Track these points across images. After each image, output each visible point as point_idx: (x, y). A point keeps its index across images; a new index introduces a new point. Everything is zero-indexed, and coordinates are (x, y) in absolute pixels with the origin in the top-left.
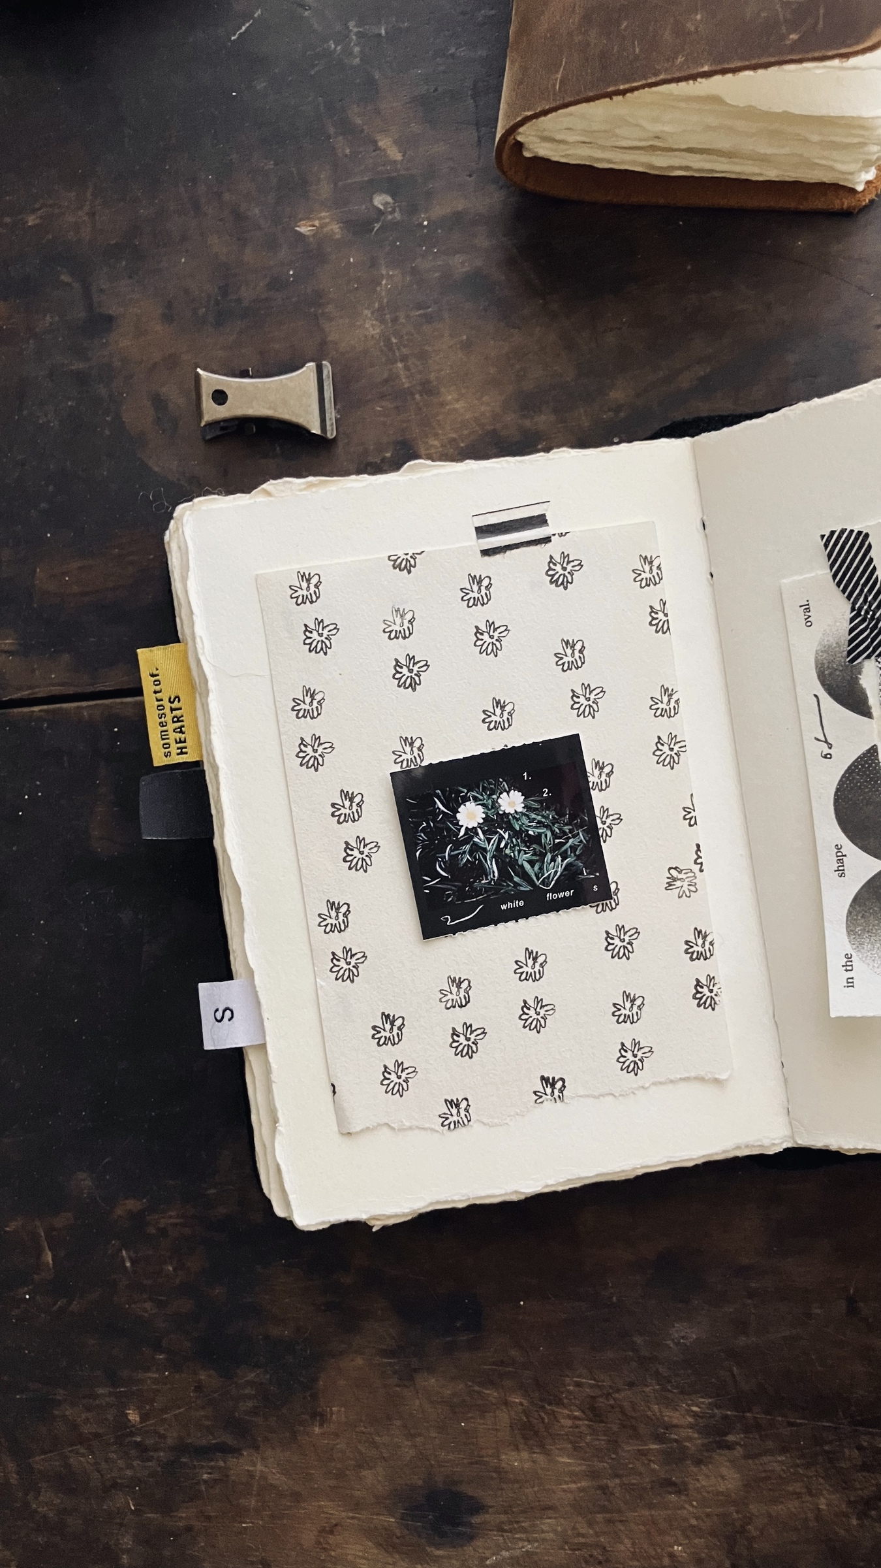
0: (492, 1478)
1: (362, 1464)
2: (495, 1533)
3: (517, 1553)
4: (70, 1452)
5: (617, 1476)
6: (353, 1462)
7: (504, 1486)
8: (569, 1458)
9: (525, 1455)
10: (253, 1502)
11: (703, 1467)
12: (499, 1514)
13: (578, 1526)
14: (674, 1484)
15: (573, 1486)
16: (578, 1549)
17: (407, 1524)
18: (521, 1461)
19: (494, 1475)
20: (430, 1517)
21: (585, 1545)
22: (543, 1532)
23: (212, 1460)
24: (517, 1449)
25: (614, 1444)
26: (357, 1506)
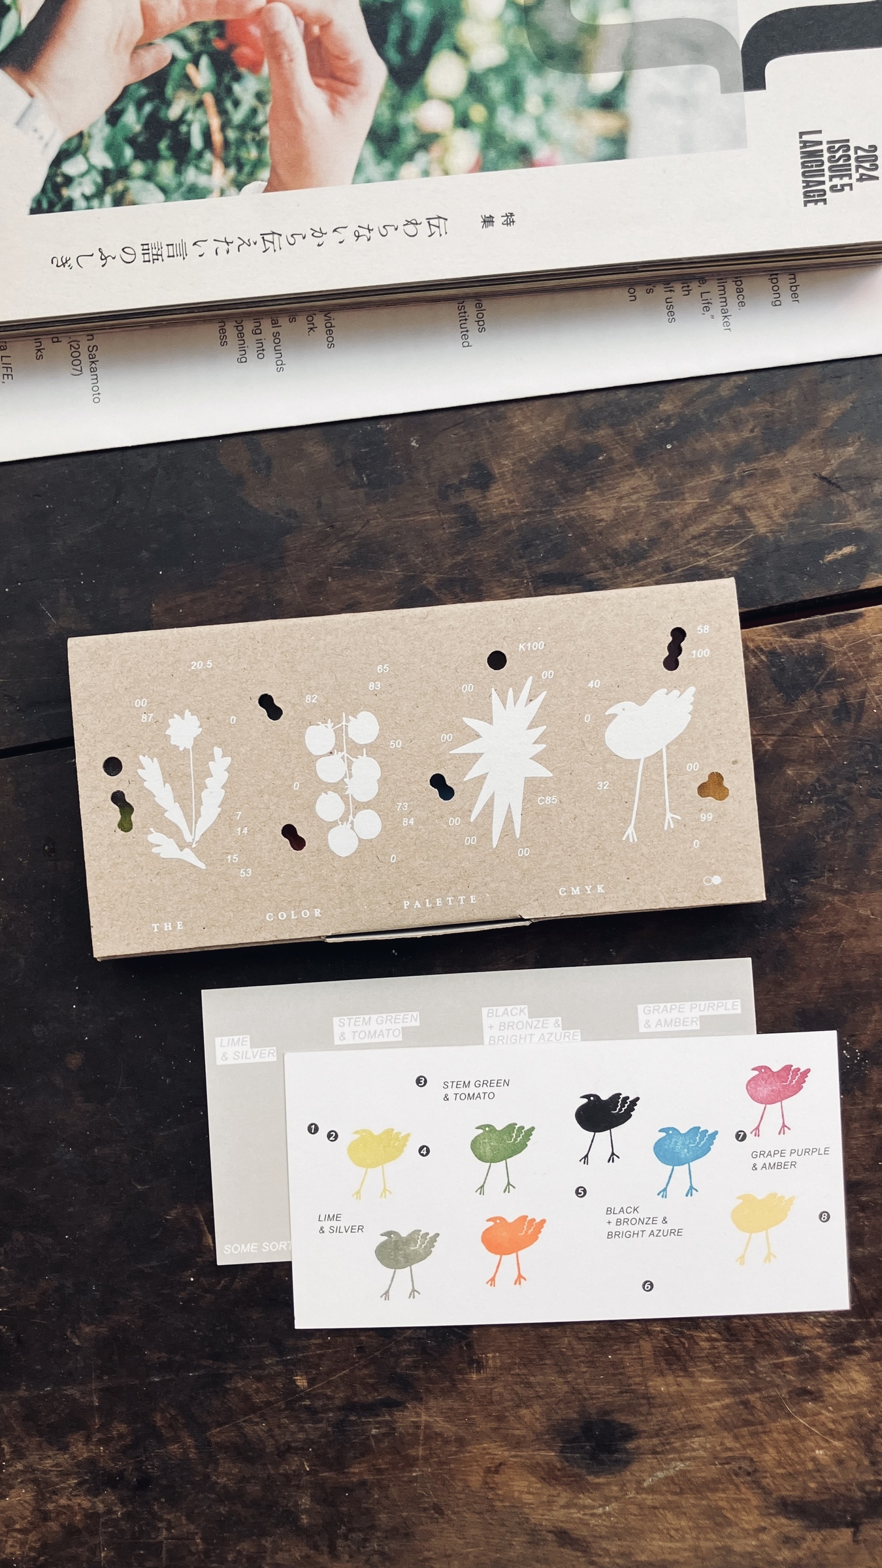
0: (642, 1405)
1: (521, 1402)
2: (649, 1456)
3: (672, 1473)
4: (244, 1421)
5: (758, 1390)
6: (510, 1403)
7: (653, 1410)
8: (711, 1378)
9: (670, 1379)
10: (420, 1452)
11: (835, 1373)
12: (651, 1437)
13: (726, 1441)
14: (810, 1393)
15: (717, 1404)
16: (728, 1463)
17: (565, 1457)
18: (667, 1385)
19: (643, 1401)
20: (588, 1447)
21: (733, 1458)
22: (694, 1450)
23: (378, 1415)
24: (662, 1374)
25: (751, 1360)
26: (518, 1444)
